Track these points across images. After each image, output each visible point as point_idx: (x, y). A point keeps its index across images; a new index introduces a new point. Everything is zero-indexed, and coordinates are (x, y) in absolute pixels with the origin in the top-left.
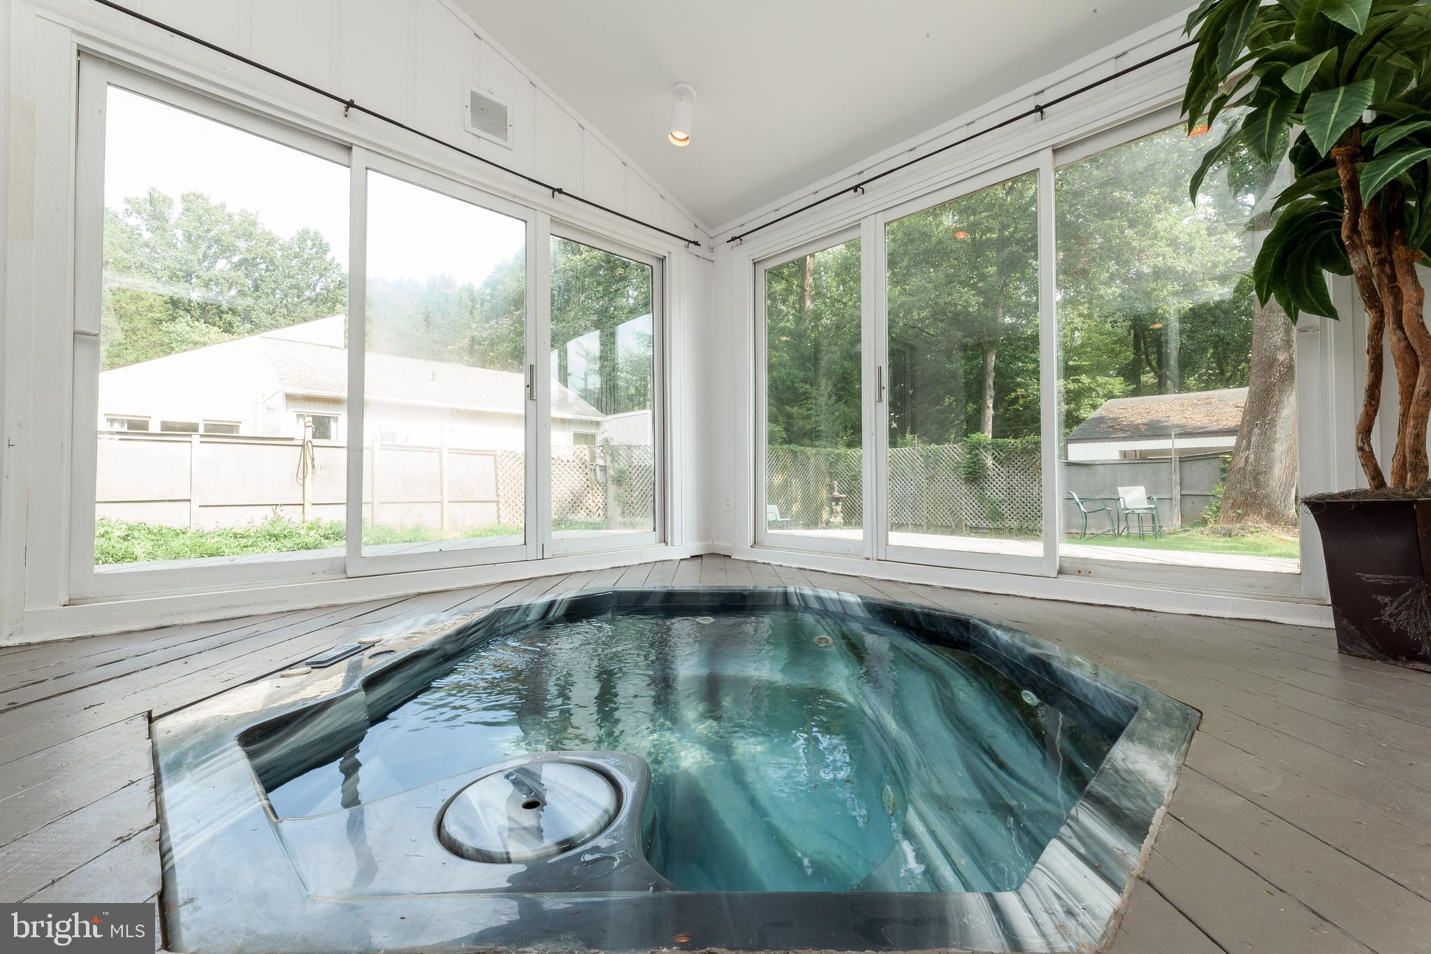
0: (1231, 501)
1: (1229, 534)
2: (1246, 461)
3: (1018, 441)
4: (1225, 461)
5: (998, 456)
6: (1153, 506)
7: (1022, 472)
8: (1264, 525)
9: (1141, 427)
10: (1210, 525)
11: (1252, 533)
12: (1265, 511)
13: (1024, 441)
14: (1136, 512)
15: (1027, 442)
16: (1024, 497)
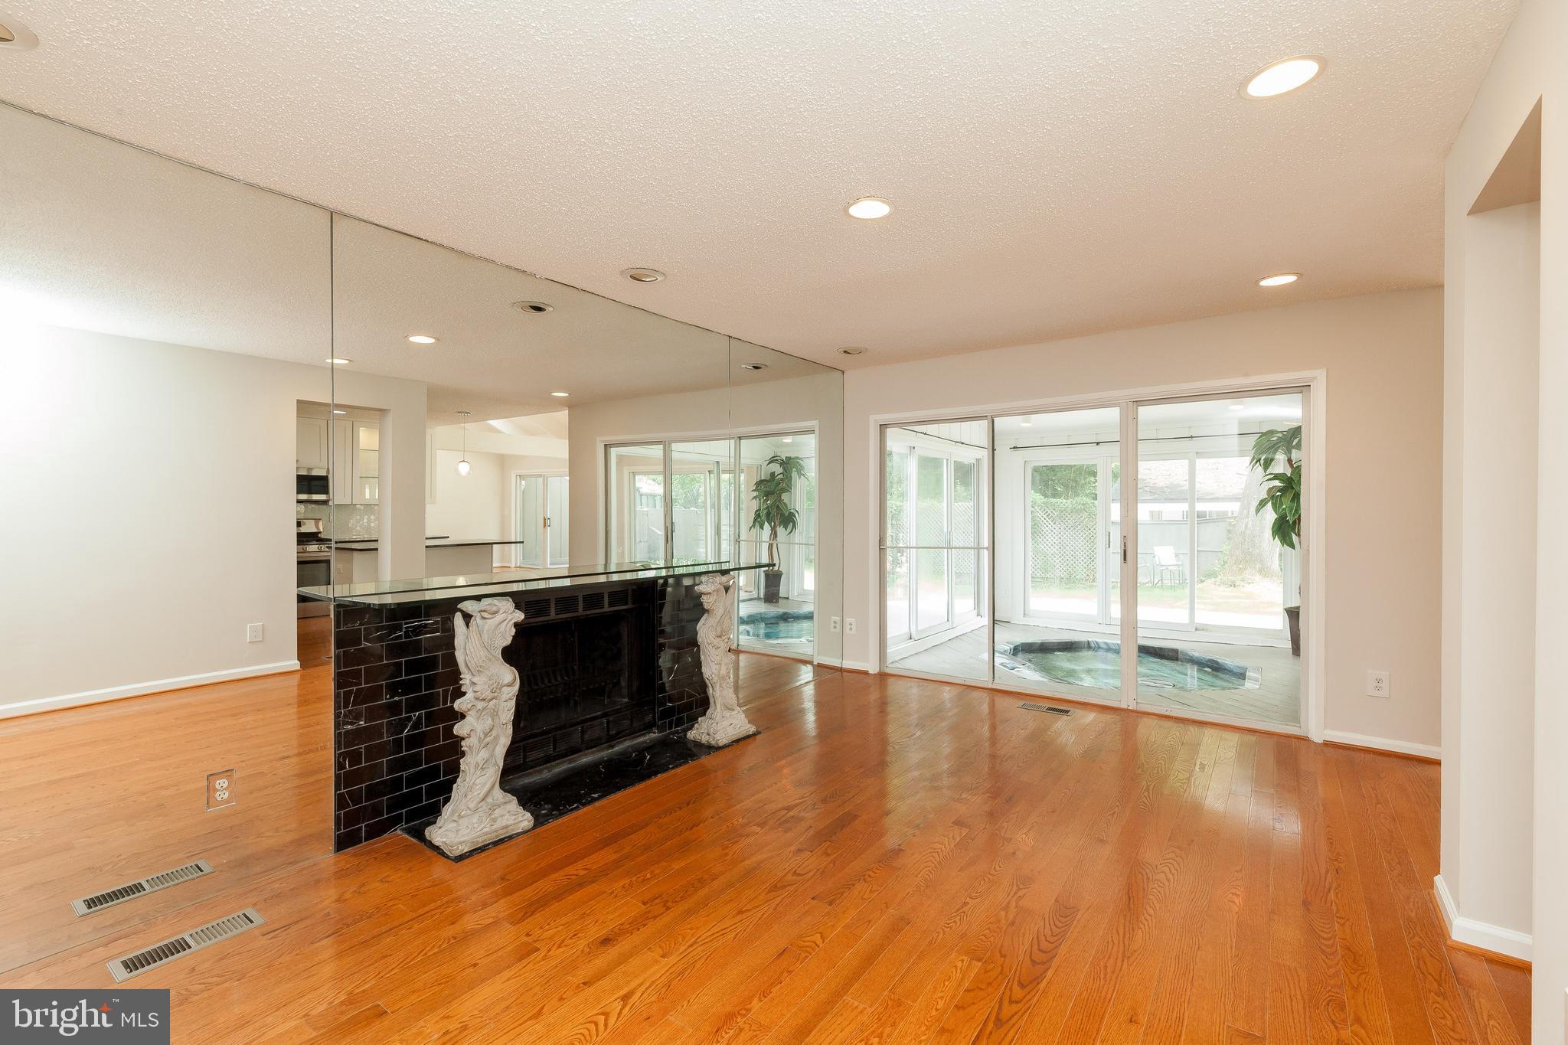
0: (1234, 558)
1: (1233, 585)
2: (1246, 525)
3: (1069, 501)
4: (1230, 524)
5: (1052, 514)
6: (1180, 563)
7: (1072, 529)
8: (1258, 577)
9: (1165, 489)
10: (1220, 577)
11: (1249, 583)
12: (1258, 566)
13: (1074, 502)
14: (1170, 568)
15: (1077, 503)
16: (1072, 551)
